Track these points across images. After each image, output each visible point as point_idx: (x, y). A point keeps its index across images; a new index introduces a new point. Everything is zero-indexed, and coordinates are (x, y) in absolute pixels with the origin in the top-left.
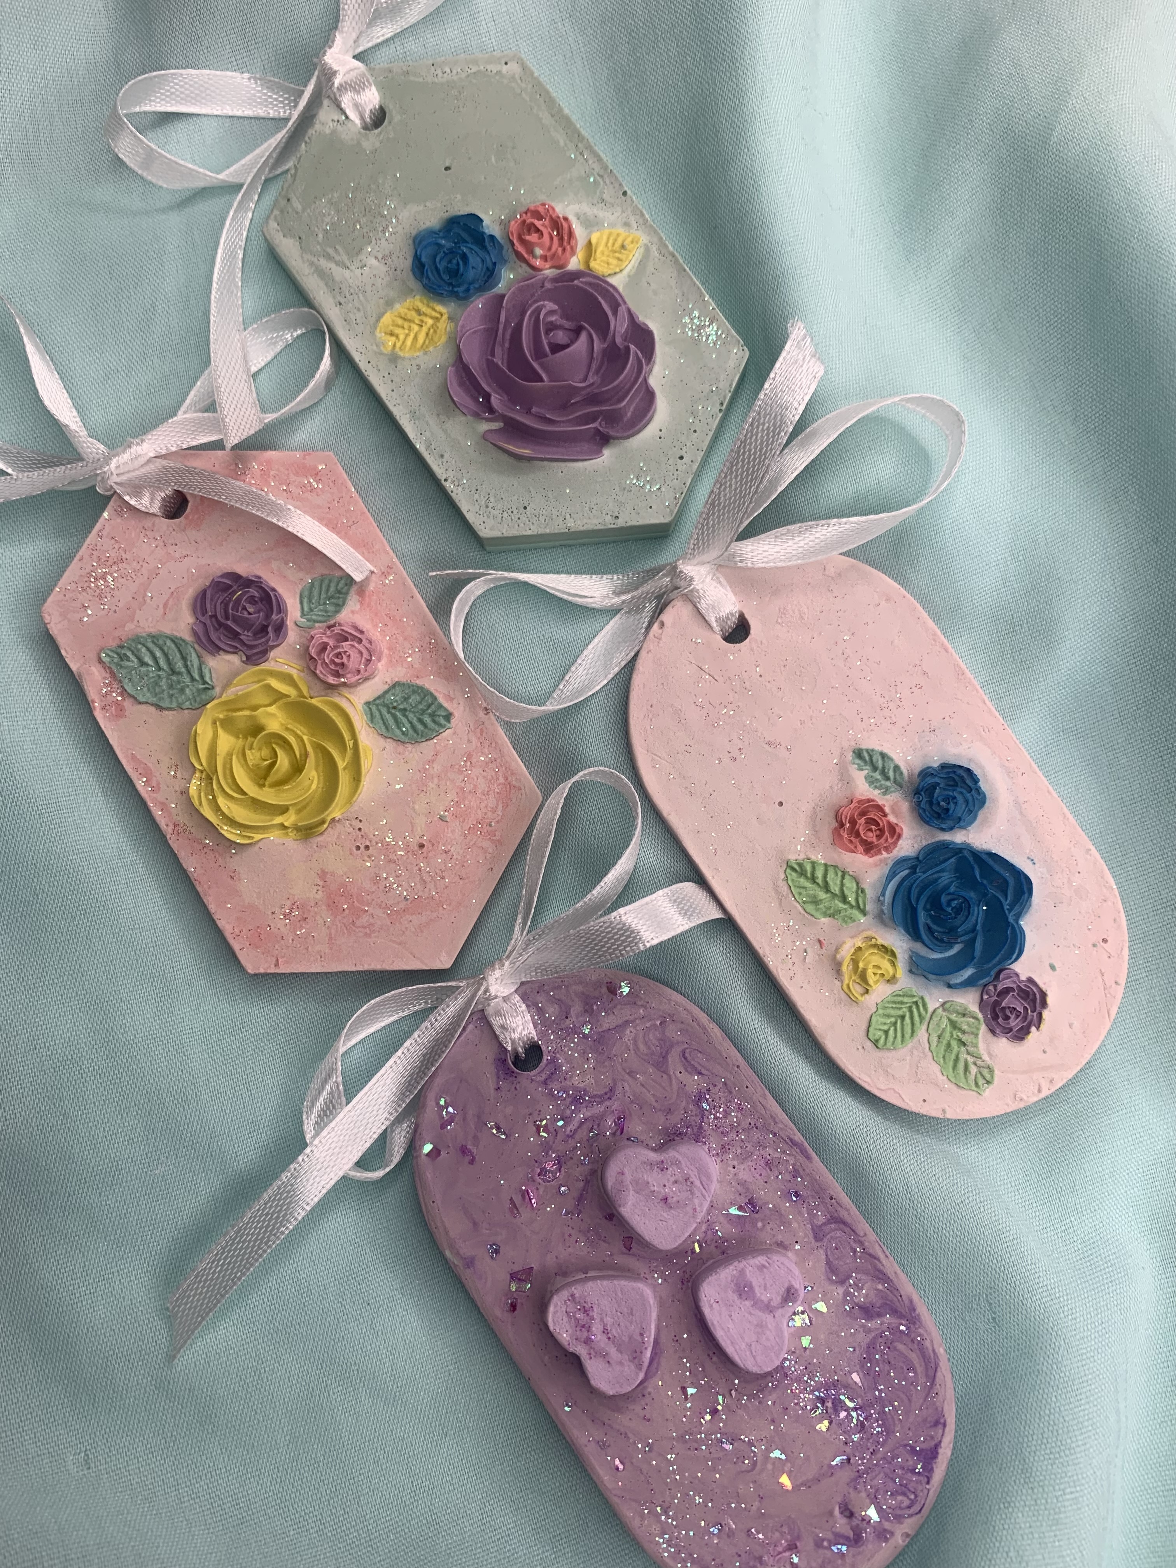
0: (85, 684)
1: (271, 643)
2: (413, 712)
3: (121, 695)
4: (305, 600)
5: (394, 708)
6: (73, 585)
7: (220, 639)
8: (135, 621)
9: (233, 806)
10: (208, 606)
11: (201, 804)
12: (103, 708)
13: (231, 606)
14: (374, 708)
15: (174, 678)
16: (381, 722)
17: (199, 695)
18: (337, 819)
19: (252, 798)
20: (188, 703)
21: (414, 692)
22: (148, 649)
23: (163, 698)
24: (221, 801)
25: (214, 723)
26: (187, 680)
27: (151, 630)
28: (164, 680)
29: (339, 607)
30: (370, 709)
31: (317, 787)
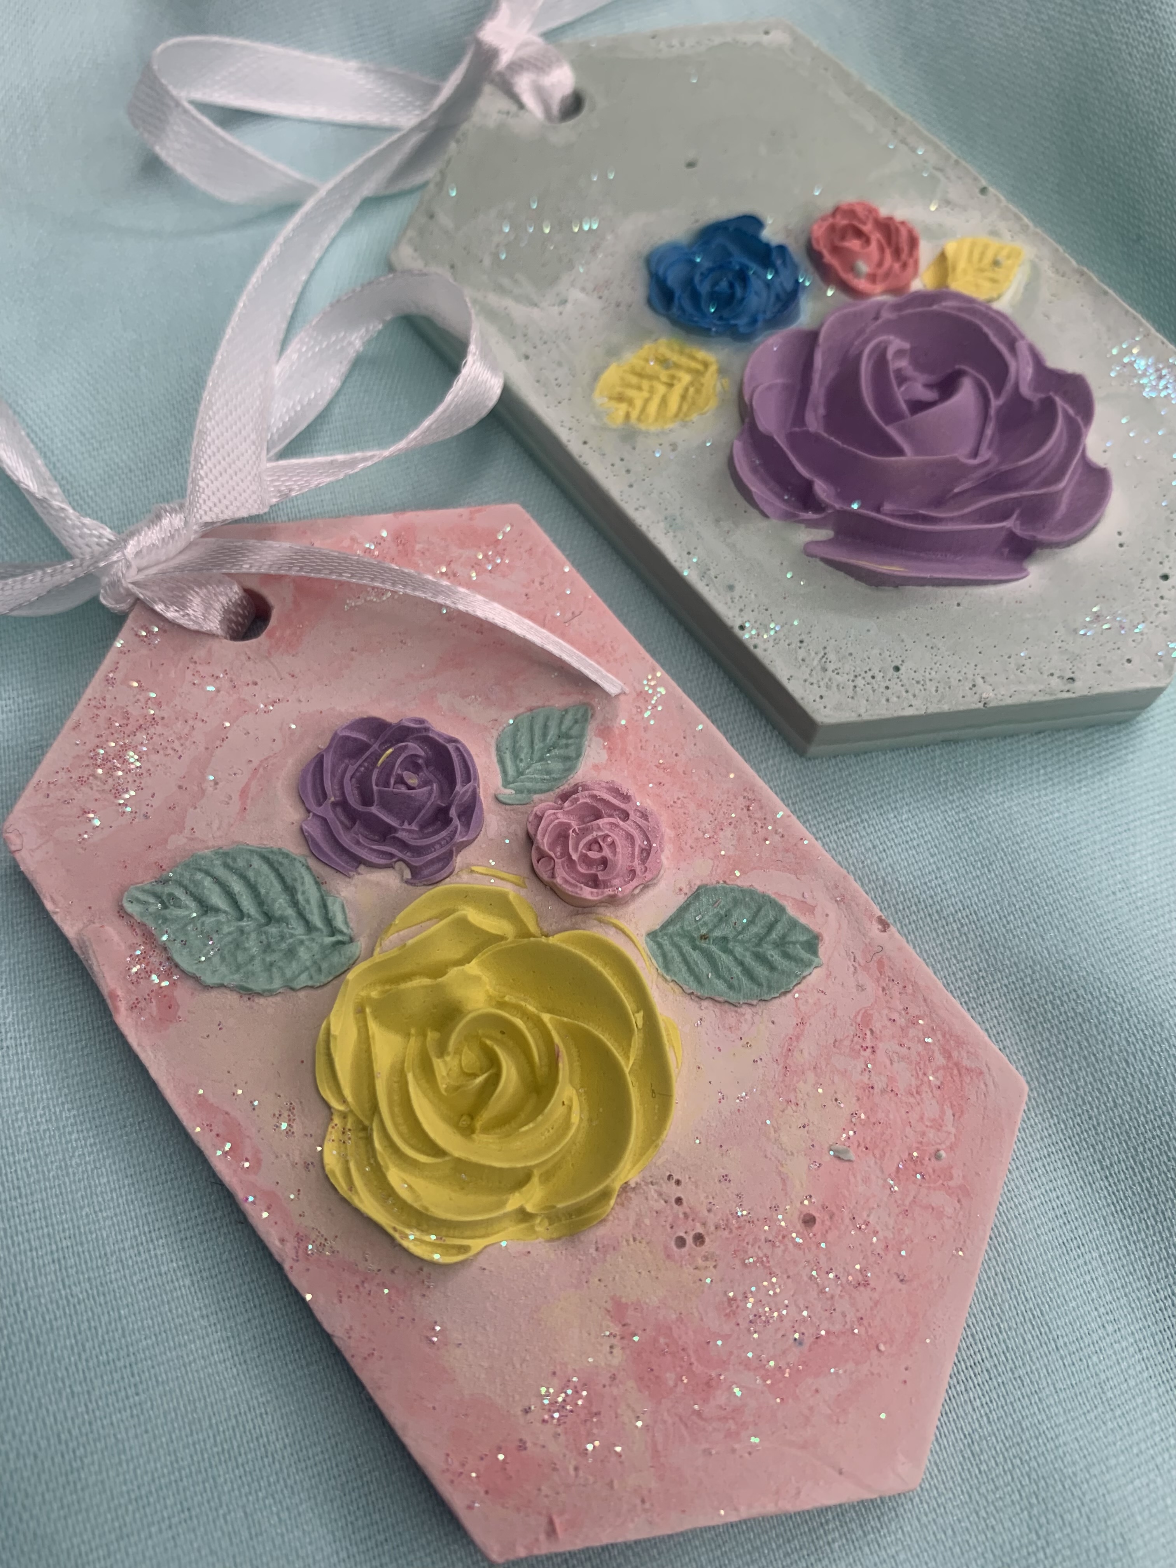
0: (93, 961)
1: (458, 839)
2: (742, 942)
3: (168, 975)
4: (508, 757)
5: (704, 937)
6: (62, 774)
7: (358, 843)
8: (187, 832)
9: (420, 1184)
10: (328, 785)
11: (351, 1186)
12: (133, 1007)
13: (374, 777)
14: (666, 942)
15: (273, 930)
16: (684, 969)
17: (325, 957)
18: (633, 1185)
19: (459, 1160)
20: (304, 977)
21: (736, 902)
22: (217, 881)
23: (253, 974)
24: (395, 1176)
25: (360, 1011)
26: (299, 930)
27: (220, 843)
28: (253, 936)
29: (571, 761)
30: (660, 946)
31: (581, 1119)
